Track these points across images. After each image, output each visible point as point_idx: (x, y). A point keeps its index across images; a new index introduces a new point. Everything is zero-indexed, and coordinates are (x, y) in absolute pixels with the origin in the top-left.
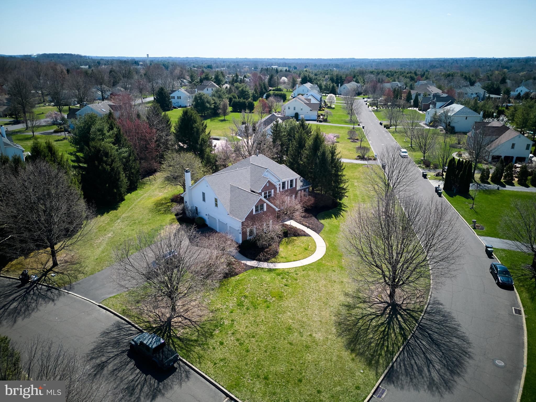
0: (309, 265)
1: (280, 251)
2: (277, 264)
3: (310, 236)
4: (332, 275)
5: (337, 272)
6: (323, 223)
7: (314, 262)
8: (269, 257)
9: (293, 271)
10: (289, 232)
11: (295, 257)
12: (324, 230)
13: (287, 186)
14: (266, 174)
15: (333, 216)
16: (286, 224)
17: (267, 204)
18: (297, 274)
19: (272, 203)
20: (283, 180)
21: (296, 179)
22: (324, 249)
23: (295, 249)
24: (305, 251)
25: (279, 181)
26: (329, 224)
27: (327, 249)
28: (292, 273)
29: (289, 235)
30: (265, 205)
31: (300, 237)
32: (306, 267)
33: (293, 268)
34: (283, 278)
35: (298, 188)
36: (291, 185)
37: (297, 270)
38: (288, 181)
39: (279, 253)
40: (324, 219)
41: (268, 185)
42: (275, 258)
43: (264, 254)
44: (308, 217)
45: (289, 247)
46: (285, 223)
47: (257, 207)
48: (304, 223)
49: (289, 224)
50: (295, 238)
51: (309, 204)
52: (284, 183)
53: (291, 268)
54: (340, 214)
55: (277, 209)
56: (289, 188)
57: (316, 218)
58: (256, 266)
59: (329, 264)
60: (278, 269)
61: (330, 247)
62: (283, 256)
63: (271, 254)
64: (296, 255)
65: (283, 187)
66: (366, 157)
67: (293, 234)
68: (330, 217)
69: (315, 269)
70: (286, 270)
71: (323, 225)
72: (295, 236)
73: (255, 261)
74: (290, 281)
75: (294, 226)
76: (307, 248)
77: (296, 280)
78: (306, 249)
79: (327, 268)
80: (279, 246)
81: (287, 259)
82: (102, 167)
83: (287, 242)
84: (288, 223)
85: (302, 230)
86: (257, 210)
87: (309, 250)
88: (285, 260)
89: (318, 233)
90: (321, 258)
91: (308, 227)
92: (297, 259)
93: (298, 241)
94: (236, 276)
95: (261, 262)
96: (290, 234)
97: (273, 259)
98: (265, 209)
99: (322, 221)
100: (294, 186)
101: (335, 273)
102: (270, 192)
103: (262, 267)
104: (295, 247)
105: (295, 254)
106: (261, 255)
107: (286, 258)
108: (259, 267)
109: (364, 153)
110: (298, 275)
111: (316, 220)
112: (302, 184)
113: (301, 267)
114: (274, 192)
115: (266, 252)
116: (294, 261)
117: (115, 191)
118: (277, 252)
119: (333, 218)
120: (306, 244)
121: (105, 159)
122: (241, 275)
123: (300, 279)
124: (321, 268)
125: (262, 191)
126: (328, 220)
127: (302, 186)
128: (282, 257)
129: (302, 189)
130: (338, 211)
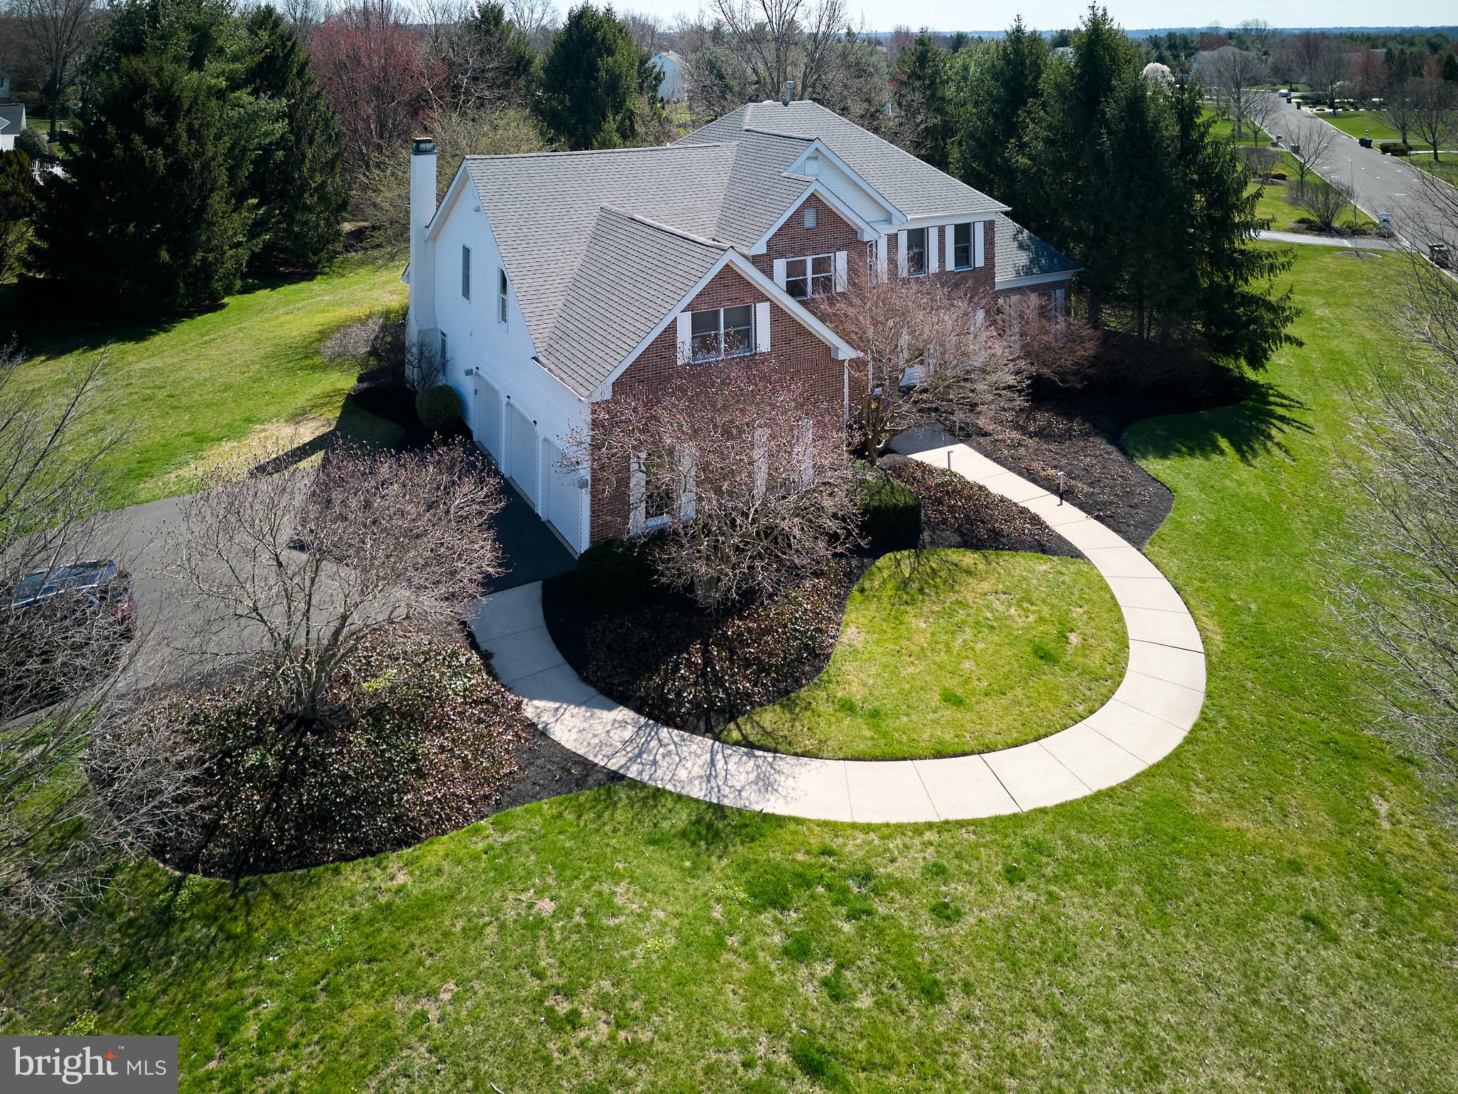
0: (1068, 812)
1: (838, 651)
2: (786, 764)
3: (1076, 554)
4: (1311, 985)
5: (1347, 935)
6: (1163, 477)
7: (1110, 793)
8: (747, 696)
9: (909, 866)
10: (928, 513)
11: (948, 713)
12: (1179, 526)
13: (941, 258)
14: (813, 167)
15: (1224, 443)
16: (920, 465)
17: (778, 313)
18: (945, 913)
19: (823, 318)
20: (915, 219)
21: (989, 227)
22: (1193, 671)
23: (957, 644)
24: (1033, 672)
25: (889, 221)
26: (1203, 487)
27: (1211, 669)
28: (906, 888)
29: (926, 535)
30: (762, 313)
31: (1006, 555)
32: (1034, 831)
33: (918, 829)
34: (798, 951)
35: (1004, 276)
36: (964, 254)
37: (950, 864)
38: (942, 230)
39: (831, 668)
40: (1164, 455)
41: (810, 220)
42: (790, 706)
43: (708, 661)
44: (1067, 436)
45: (919, 624)
46: (918, 457)
47: (704, 323)
48: (1036, 466)
49: (943, 465)
50: (968, 558)
51: (1068, 362)
52: (918, 238)
53: (901, 828)
54: (1270, 437)
55: (846, 353)
56: (950, 265)
57: (1114, 440)
58: (614, 765)
59: (1252, 829)
60: (779, 821)
61: (1241, 655)
62: (856, 692)
63: (763, 669)
64: (958, 702)
65: (919, 260)
66: (1336, 224)
67: (958, 531)
68: (1201, 445)
69: (1124, 873)
70: (852, 846)
71: (1166, 494)
72: (970, 542)
73: (623, 713)
74: (865, 1002)
75: (970, 477)
76: (1051, 646)
77: (932, 994)
78: (1045, 656)
79: (1246, 881)
80: (840, 606)
81: (889, 724)
82: (128, 147)
83: (905, 584)
84: (934, 457)
85: (1024, 511)
86: (703, 341)
87: (1069, 668)
88: (861, 732)
89: (1137, 543)
90: (1176, 755)
91: (1065, 495)
92: (969, 742)
93: (986, 586)
94: (394, 861)
95: (664, 732)
96: (934, 527)
97: (770, 717)
98: (763, 341)
99: (1155, 466)
100: (979, 261)
101: (1330, 954)
102: (820, 265)
103: (662, 778)
104: (960, 626)
105: (952, 683)
106: (689, 664)
107: (875, 714)
108: (632, 773)
109: (1326, 205)
110: (960, 930)
111: (1116, 455)
112: (1023, 258)
113: (994, 823)
114: (852, 270)
115: (729, 645)
116: (939, 755)
117: (165, 256)
118: (812, 652)
119: (1222, 453)
120: (1046, 611)
121: (152, 119)
122: (435, 851)
123: (967, 988)
124: (1184, 872)
125: (775, 249)
126: (1188, 460)
127: (1028, 271)
128: (848, 707)
129: (1033, 288)
130: (1250, 419)
